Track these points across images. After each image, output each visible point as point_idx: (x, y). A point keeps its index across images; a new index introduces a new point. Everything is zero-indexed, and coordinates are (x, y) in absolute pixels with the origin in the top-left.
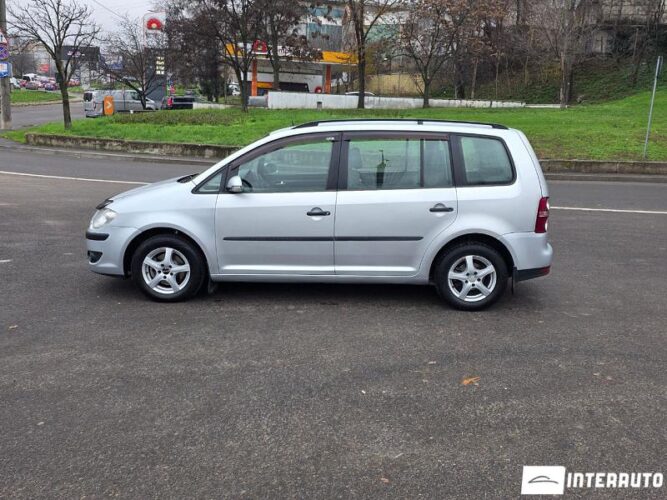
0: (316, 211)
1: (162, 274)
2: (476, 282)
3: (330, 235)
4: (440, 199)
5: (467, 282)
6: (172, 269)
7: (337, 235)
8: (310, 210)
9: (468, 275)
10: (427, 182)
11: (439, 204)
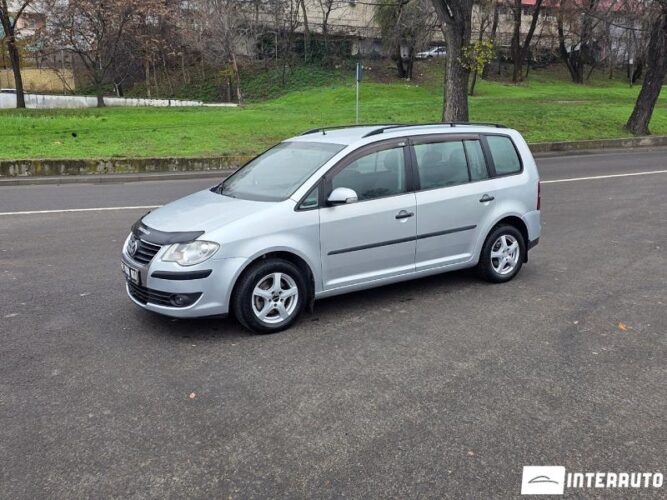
0: (403, 214)
1: (273, 303)
2: (508, 257)
3: (413, 235)
4: (484, 191)
5: (503, 258)
6: (282, 295)
7: (419, 234)
8: (397, 214)
9: (504, 252)
10: (473, 177)
11: (485, 195)
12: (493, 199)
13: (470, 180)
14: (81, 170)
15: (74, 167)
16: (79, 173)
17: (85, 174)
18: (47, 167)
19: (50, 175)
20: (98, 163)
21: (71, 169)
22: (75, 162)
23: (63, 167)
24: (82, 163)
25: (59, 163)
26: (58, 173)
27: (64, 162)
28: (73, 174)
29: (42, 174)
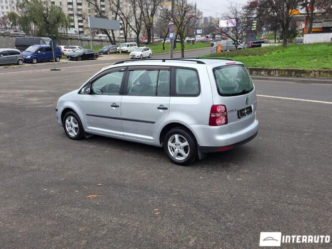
1: (70, 127)
2: (180, 150)
4: (162, 103)
5: (175, 149)
6: (73, 126)
7: (122, 117)
8: (112, 104)
9: (176, 145)
10: (159, 93)
11: (161, 105)
12: (166, 109)
13: (156, 95)
14: (302, 75)
15: (299, 73)
16: (301, 77)
17: (304, 77)
18: (286, 73)
19: (288, 76)
20: (311, 72)
21: (297, 74)
22: (300, 71)
23: (294, 73)
24: (303, 72)
25: (292, 70)
26: (291, 76)
27: (295, 70)
28: (297, 77)
29: (284, 76)
